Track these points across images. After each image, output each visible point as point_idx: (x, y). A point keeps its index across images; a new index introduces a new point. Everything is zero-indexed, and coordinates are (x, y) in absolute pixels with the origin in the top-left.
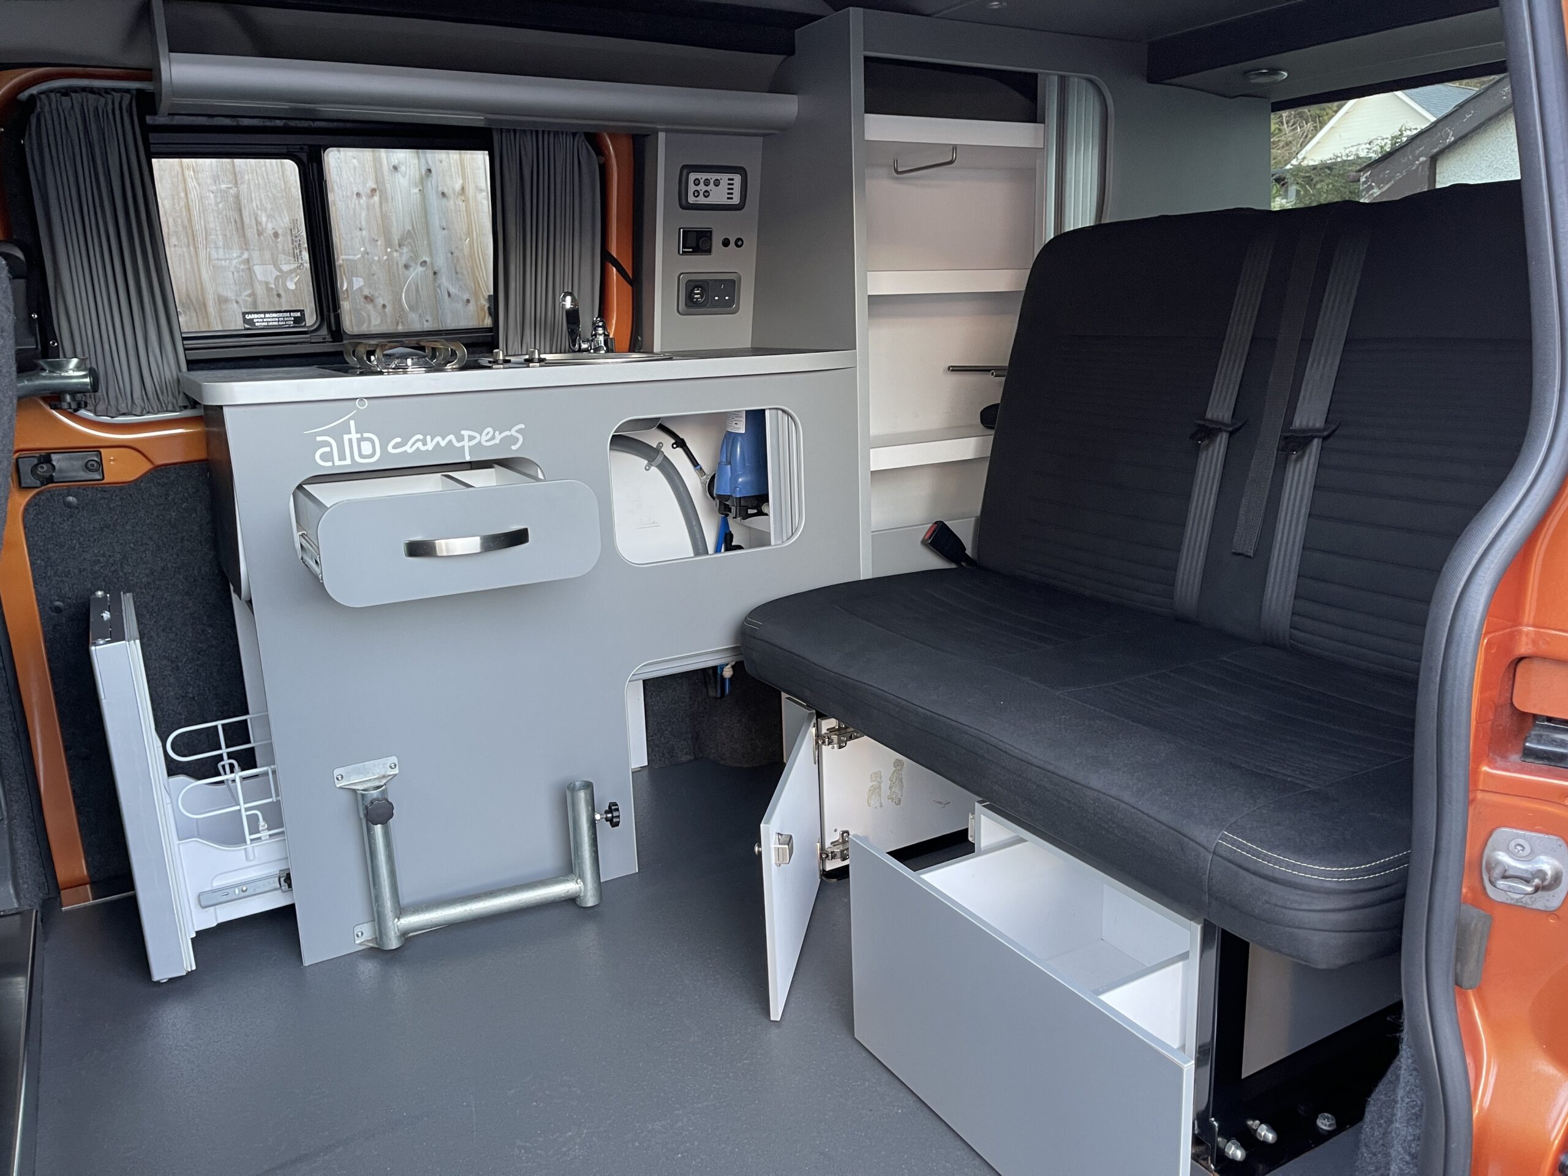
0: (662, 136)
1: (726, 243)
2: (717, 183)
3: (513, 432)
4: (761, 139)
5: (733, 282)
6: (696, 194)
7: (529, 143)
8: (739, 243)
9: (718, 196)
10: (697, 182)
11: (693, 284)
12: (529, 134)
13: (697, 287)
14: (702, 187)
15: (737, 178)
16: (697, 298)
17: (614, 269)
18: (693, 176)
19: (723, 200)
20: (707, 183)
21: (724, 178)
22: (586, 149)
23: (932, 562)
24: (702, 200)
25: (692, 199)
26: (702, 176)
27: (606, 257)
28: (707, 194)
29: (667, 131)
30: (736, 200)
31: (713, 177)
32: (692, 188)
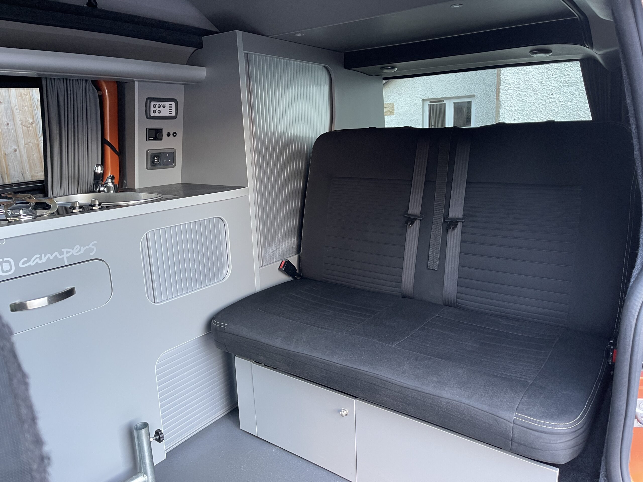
0: (136, 84)
1: (169, 135)
2: (164, 106)
3: (91, 246)
4: (183, 86)
5: (173, 153)
6: (154, 112)
7: (62, 85)
8: (175, 135)
9: (165, 113)
10: (155, 106)
11: (154, 155)
12: (62, 81)
13: (156, 156)
14: (157, 109)
15: (173, 104)
16: (156, 162)
17: (109, 147)
18: (152, 103)
19: (168, 115)
20: (159, 106)
21: (167, 104)
24: (157, 115)
25: (152, 114)
26: (157, 103)
27: (104, 142)
28: (159, 112)
29: (139, 81)
30: (173, 115)
31: (162, 103)
32: (152, 109)
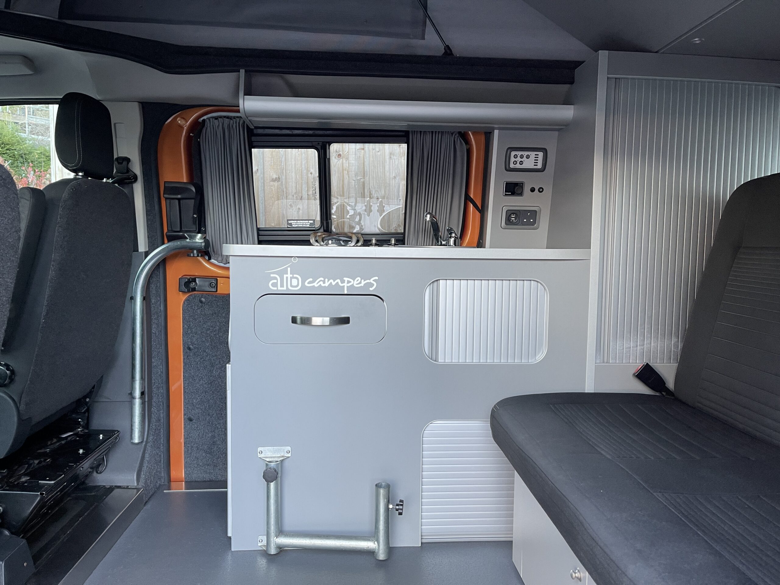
0: (496, 132)
1: (533, 190)
2: (528, 157)
4: (556, 133)
5: (536, 211)
6: (515, 163)
7: (428, 138)
8: (541, 190)
9: (529, 164)
10: (515, 157)
11: (510, 212)
12: (428, 133)
13: (513, 214)
14: (519, 159)
15: (541, 154)
16: (513, 220)
17: (471, 205)
18: (513, 153)
19: (532, 166)
20: (522, 157)
21: (533, 154)
22: (459, 142)
23: (641, 388)
24: (518, 166)
25: (512, 166)
26: (519, 153)
27: (467, 198)
28: (521, 163)
29: (499, 129)
30: (540, 166)
31: (526, 153)
32: (513, 159)
